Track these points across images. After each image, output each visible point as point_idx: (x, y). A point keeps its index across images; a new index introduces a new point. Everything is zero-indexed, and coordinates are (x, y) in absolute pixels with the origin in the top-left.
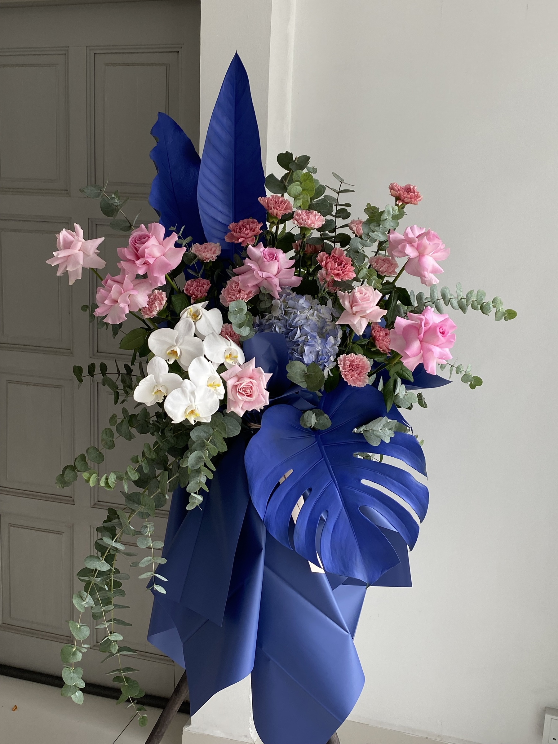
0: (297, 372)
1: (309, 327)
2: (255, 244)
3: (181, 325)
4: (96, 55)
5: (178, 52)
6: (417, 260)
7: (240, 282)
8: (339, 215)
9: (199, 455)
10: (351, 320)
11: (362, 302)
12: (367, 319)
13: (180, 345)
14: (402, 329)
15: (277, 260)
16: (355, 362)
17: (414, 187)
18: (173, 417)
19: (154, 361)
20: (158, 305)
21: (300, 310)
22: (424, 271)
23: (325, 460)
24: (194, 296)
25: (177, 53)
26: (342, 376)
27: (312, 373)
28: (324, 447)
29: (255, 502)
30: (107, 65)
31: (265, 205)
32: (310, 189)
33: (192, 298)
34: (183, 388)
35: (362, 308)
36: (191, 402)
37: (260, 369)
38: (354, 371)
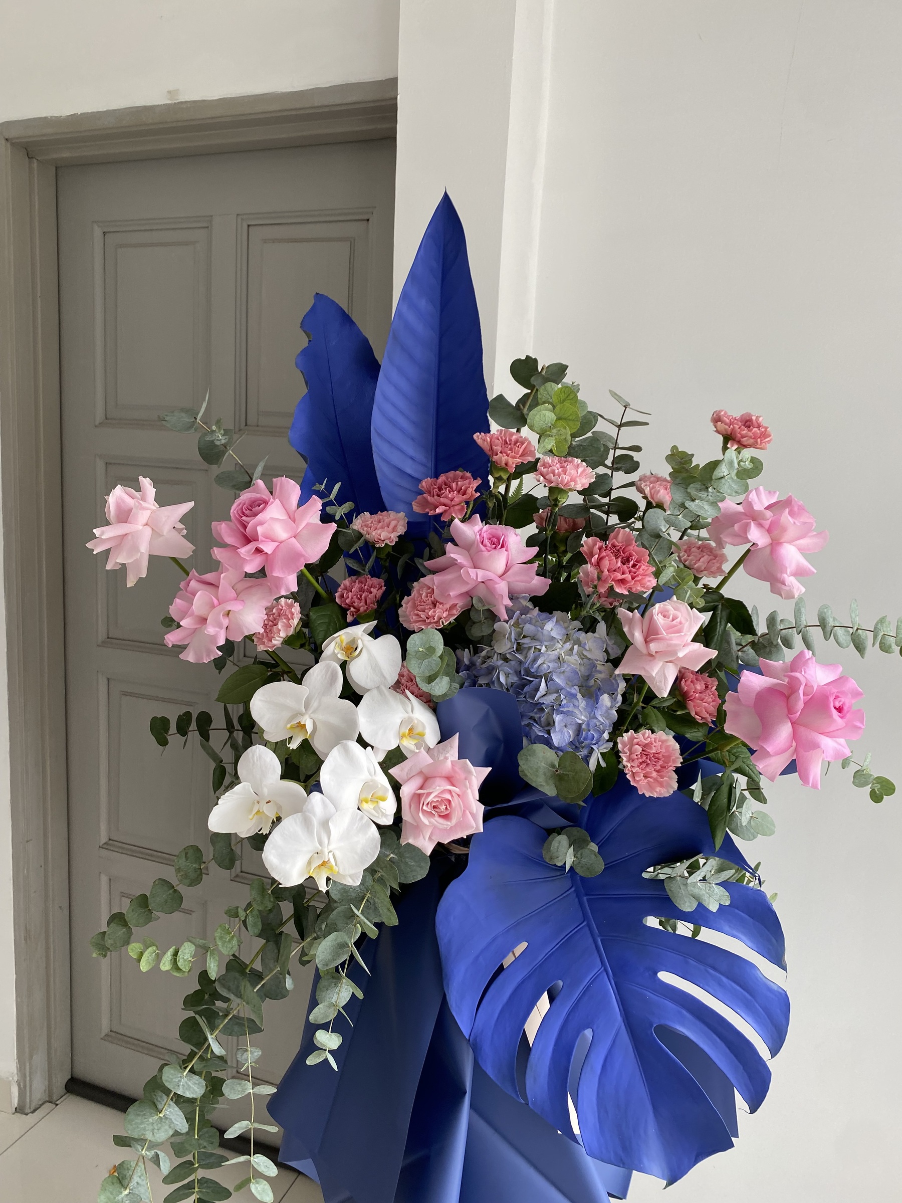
0: (539, 767)
1: (562, 676)
2: (467, 516)
3: (315, 674)
4: (251, 228)
5: (368, 220)
6: (768, 550)
7: (435, 587)
8: (619, 466)
9: (340, 940)
10: (646, 668)
11: (670, 635)
12: (676, 665)
13: (312, 713)
14: (753, 696)
15: (504, 549)
16: (651, 748)
17: (758, 418)
18: (280, 879)
19: (251, 755)
20: (282, 626)
21: (546, 643)
22: (782, 573)
23: (589, 925)
24: (352, 609)
25: (366, 222)
26: (627, 776)
27: (568, 771)
28: (587, 899)
29: (454, 1005)
30: (265, 241)
31: (485, 446)
32: (570, 418)
33: (348, 612)
34: (307, 813)
35: (669, 645)
36: (321, 843)
37: (466, 763)
38: (651, 767)
